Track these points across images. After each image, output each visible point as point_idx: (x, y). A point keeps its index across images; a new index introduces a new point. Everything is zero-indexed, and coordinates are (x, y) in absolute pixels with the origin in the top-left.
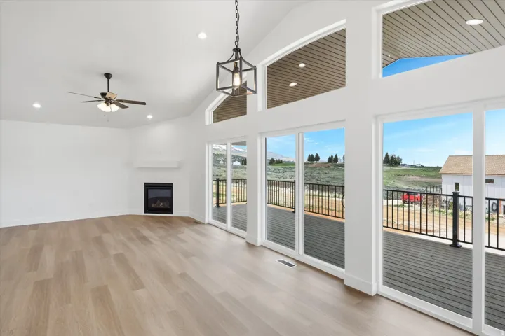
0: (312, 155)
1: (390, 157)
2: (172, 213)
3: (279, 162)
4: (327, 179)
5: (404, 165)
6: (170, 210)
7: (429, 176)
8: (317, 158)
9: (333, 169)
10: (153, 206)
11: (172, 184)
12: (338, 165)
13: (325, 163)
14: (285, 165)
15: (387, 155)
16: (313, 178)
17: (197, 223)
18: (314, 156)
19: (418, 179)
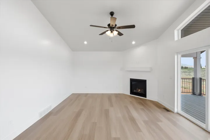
2: (146, 97)
3: (186, 68)
6: (145, 95)
10: (135, 91)
11: (146, 80)
14: (190, 69)
17: (168, 110)
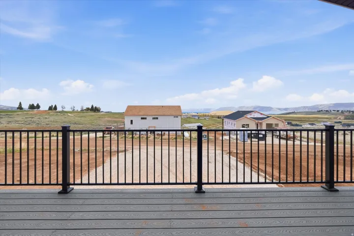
0: (33, 105)
1: (94, 106)
4: (47, 123)
5: (102, 112)
7: (116, 118)
8: (38, 107)
9: (53, 115)
12: (57, 112)
13: (46, 111)
15: (92, 106)
16: (34, 122)
18: (35, 105)
19: (110, 119)
